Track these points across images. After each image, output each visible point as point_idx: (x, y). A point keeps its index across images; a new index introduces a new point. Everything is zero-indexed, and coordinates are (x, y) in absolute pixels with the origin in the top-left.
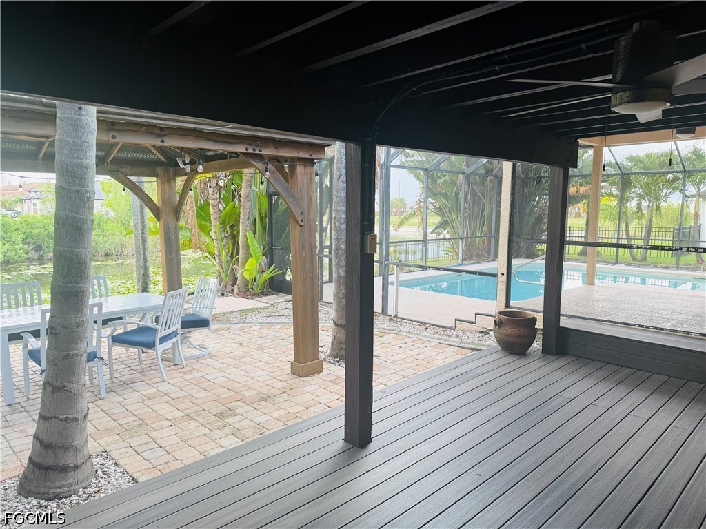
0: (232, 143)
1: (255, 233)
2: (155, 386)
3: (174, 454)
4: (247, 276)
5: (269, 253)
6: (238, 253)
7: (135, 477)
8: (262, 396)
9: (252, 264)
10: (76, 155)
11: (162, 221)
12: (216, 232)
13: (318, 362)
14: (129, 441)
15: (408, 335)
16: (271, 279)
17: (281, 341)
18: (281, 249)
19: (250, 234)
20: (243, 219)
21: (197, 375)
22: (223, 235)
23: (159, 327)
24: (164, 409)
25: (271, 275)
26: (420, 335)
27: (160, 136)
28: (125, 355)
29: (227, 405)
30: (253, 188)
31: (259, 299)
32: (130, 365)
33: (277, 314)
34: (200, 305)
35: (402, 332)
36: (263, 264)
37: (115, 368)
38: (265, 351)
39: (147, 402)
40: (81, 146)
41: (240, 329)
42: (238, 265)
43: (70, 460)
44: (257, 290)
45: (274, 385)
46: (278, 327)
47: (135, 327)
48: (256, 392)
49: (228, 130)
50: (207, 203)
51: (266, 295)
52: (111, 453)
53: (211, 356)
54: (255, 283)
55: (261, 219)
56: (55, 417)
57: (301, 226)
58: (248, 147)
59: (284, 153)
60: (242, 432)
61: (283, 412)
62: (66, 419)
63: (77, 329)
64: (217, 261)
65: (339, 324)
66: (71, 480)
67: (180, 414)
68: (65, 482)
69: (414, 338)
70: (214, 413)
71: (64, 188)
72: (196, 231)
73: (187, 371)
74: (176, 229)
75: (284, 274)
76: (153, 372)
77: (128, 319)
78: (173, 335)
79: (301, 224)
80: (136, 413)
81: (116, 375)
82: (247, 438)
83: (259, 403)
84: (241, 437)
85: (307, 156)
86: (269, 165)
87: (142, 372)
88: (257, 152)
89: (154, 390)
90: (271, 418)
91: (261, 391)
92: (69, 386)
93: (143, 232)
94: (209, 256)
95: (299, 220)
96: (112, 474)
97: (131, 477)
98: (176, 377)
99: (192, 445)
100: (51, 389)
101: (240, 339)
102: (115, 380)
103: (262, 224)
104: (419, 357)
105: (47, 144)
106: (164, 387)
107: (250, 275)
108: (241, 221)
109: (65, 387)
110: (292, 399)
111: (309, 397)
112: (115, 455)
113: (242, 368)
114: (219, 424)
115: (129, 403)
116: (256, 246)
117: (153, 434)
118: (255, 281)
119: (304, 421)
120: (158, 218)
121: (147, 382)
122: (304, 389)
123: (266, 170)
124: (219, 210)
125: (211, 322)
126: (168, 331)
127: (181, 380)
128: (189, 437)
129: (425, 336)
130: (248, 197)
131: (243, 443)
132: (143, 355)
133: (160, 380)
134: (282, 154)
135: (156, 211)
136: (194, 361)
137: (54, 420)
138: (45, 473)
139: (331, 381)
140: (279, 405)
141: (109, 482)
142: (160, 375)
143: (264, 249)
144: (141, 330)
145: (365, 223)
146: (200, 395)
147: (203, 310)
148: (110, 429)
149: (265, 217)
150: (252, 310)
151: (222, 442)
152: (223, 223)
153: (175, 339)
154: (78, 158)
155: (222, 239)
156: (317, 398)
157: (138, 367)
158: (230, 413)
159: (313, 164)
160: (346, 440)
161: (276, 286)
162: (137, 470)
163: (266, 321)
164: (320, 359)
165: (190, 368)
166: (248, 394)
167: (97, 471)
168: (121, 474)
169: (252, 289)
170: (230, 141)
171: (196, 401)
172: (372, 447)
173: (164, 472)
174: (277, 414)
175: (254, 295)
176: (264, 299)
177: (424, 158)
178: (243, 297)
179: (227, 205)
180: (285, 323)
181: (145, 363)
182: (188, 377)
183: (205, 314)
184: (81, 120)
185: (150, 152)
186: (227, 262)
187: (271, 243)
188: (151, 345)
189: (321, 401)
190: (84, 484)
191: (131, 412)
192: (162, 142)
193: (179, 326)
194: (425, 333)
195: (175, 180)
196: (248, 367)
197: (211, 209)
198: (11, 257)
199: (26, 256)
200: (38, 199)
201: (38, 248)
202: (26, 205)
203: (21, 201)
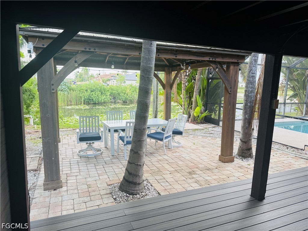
0: (203, 56)
1: (200, 96)
2: (162, 156)
3: (173, 186)
4: (195, 115)
5: (206, 105)
6: (192, 104)
7: (159, 192)
8: (207, 168)
9: (198, 109)
10: (148, 63)
11: (165, 90)
12: (184, 95)
13: (232, 157)
14: (155, 177)
15: (277, 150)
16: (206, 117)
17: (212, 145)
18: (211, 104)
19: (198, 96)
20: (196, 90)
21: (178, 154)
22: (186, 96)
23: (165, 133)
24: (167, 166)
25: (206, 115)
26: (284, 151)
27: (175, 54)
28: (150, 142)
29: (192, 169)
30: (201, 76)
31: (200, 125)
32: (152, 146)
33: (208, 132)
34: (179, 125)
35: (274, 148)
36: (202, 110)
37: (147, 147)
38: (205, 148)
39: (160, 162)
40: (150, 59)
41: (193, 137)
42: (192, 109)
43: (137, 181)
44: (199, 121)
45: (211, 164)
46: (210, 138)
47: (155, 132)
48: (204, 166)
49: (204, 51)
50: (181, 83)
51: (203, 124)
52: (149, 180)
53: (183, 147)
54: (198, 118)
55: (203, 90)
56: (134, 163)
57: (230, 94)
58: (210, 57)
59: (226, 60)
60: (200, 182)
61: (217, 177)
62: (137, 164)
63: (144, 131)
64: (183, 107)
65: (243, 141)
66: (137, 189)
67: (173, 169)
68: (135, 189)
69: (280, 152)
70: (187, 171)
71: (143, 76)
72: (176, 95)
73: (174, 152)
74: (170, 93)
75: (211, 115)
76: (161, 150)
77: (152, 128)
78: (169, 137)
79: (230, 93)
80: (156, 166)
81: (148, 150)
82: (202, 185)
83: (206, 171)
84: (200, 184)
85: (236, 61)
86: (218, 66)
87: (156, 150)
88: (214, 60)
89: (162, 158)
90: (212, 178)
91: (206, 166)
92: (139, 152)
93: (157, 94)
94: (179, 105)
95: (229, 91)
96: (150, 189)
97: (157, 192)
98: (170, 154)
99: (179, 183)
100: (133, 152)
101: (194, 142)
102: (147, 151)
103: (203, 92)
104: (284, 162)
105: (128, 58)
106: (165, 157)
107: (197, 114)
108: (195, 90)
109: (138, 152)
110: (221, 172)
111: (229, 172)
112: (151, 181)
113: (196, 154)
114: (189, 176)
115: (153, 161)
116: (200, 102)
117: (163, 175)
118: (198, 117)
119: (228, 183)
120: (164, 88)
121: (159, 154)
122: (226, 168)
123: (217, 68)
124: (186, 86)
125: (183, 133)
126: (168, 135)
127: (172, 155)
128: (178, 180)
129: (287, 152)
130: (199, 80)
131: (200, 187)
132: (157, 143)
133: (164, 154)
134: (225, 61)
135: (164, 86)
136: (176, 148)
137: (133, 164)
138: (129, 184)
139: (238, 167)
140: (215, 173)
141: (150, 192)
142: (163, 152)
143: (203, 103)
144: (157, 133)
145: (273, 94)
146: (180, 163)
147: (180, 128)
148: (148, 171)
149: (205, 89)
150: (197, 129)
151: (192, 185)
152: (187, 91)
153: (169, 139)
154: (149, 64)
155: (186, 98)
156: (232, 174)
157: (155, 148)
158: (194, 173)
159: (238, 65)
160: (251, 195)
161: (207, 120)
162: (160, 189)
163: (204, 135)
164: (233, 156)
165: (175, 151)
166: (200, 166)
167: (145, 187)
168: (154, 190)
169: (197, 120)
170: (203, 55)
171: (179, 165)
172: (265, 201)
173: (170, 193)
174: (215, 177)
175: (198, 123)
176: (202, 125)
177: (286, 62)
178: (193, 123)
179: (189, 84)
180: (213, 137)
181: (157, 146)
182: (174, 154)
183: (181, 129)
184: (151, 49)
185: (163, 61)
186: (187, 108)
187: (207, 101)
188: (161, 140)
189: (234, 175)
190: (141, 191)
191: (154, 165)
192: (176, 57)
193: (172, 133)
194: (287, 150)
195: (172, 73)
196: (199, 154)
197: (182, 85)
198: (106, 101)
199: (110, 101)
200: (115, 79)
201: (114, 98)
202: (110, 82)
203: (109, 80)
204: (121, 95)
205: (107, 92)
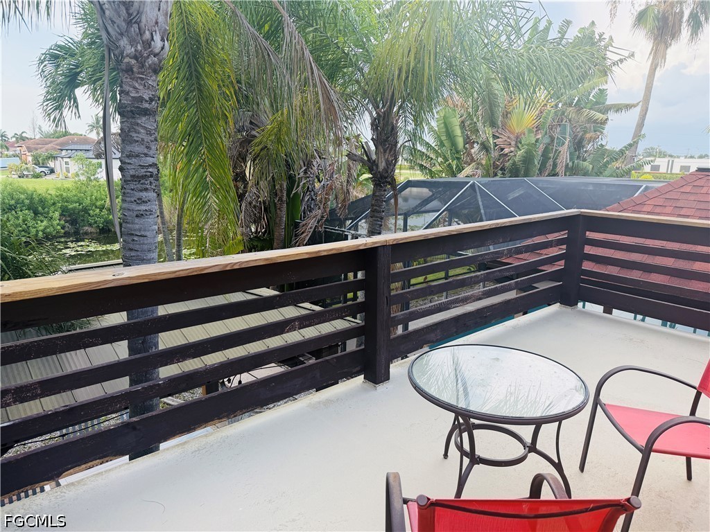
198: (50, 233)
199: (63, 231)
200: (70, 157)
201: (73, 222)
202: (58, 163)
203: (55, 158)
204: (91, 212)
205: (52, 208)
